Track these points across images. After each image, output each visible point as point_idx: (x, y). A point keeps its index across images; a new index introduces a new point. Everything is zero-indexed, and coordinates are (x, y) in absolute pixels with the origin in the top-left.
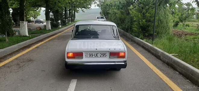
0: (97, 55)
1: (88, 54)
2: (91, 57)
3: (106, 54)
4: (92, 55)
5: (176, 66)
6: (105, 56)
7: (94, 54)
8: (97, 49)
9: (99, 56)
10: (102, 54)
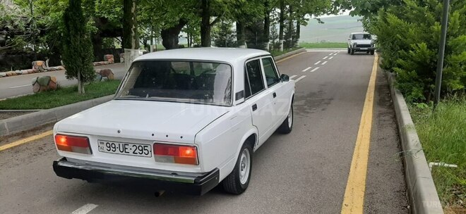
0: (125, 148)
1: (105, 143)
2: (111, 151)
3: (149, 149)
4: (113, 146)
6: (146, 152)
7: (117, 146)
9: (131, 152)
10: (137, 146)
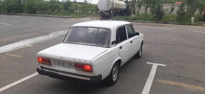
0: (64, 64)
1: (56, 61)
2: (59, 65)
7: (61, 63)
8: (61, 57)
10: (69, 63)
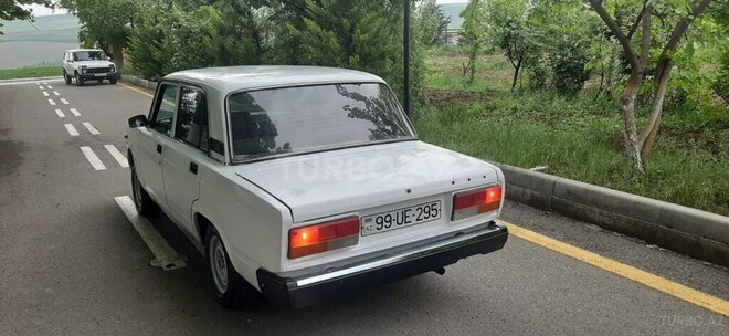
0: (405, 216)
3: (437, 207)
4: (388, 219)
5: (580, 206)
6: (434, 213)
7: (394, 216)
8: (409, 191)
9: (414, 220)
10: (423, 207)
